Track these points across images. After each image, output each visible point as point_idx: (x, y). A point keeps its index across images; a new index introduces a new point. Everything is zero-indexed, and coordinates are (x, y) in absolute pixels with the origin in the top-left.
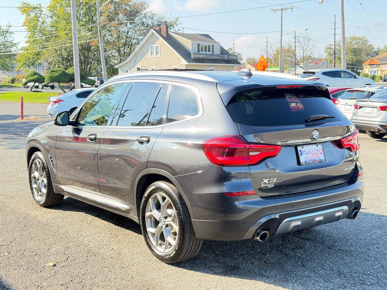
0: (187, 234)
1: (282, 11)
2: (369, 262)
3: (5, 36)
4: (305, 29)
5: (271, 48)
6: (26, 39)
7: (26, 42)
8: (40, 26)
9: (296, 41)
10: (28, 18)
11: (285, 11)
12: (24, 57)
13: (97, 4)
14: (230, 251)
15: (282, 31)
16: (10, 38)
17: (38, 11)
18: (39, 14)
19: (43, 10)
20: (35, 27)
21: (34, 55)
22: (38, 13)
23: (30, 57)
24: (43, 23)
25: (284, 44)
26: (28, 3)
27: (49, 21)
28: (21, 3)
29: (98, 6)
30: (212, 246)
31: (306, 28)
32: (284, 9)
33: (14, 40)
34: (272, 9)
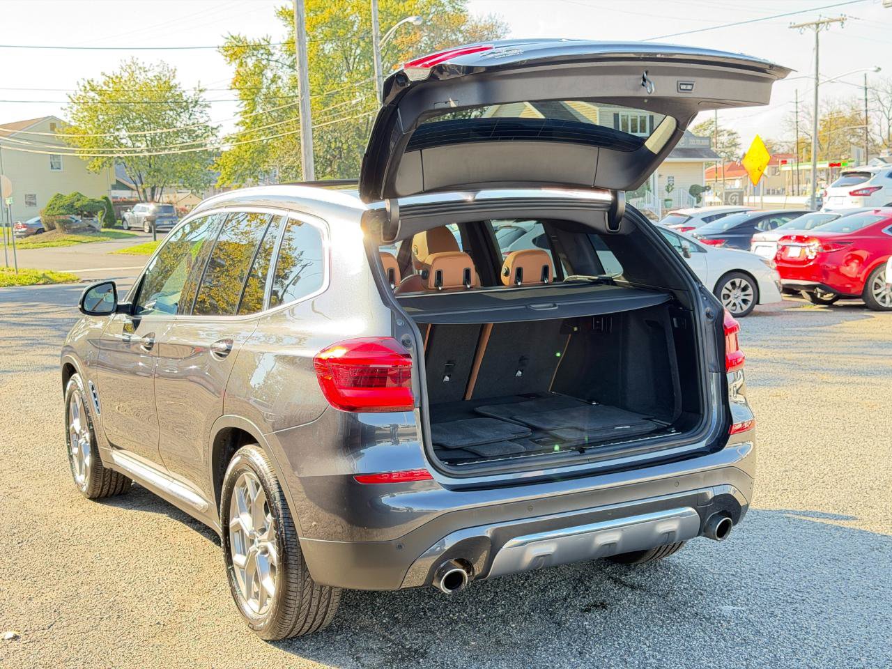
0: (295, 572)
1: (817, 28)
2: (748, 647)
3: (190, 112)
4: (875, 69)
5: (807, 117)
6: (239, 119)
7: (237, 125)
8: (268, 88)
9: (869, 97)
10: (241, 69)
11: (824, 28)
12: (232, 157)
13: (373, 33)
14: (433, 612)
15: (817, 75)
16: (202, 117)
17: (262, 54)
18: (266, 60)
19: (272, 51)
20: (256, 90)
21: (253, 152)
22: (263, 57)
23: (246, 157)
24: (273, 81)
25: (840, 104)
26: (241, 37)
27: (286, 75)
28: (227, 38)
29: (376, 37)
30: (397, 598)
31: (878, 66)
32: (822, 23)
33: (210, 120)
34: (793, 25)
